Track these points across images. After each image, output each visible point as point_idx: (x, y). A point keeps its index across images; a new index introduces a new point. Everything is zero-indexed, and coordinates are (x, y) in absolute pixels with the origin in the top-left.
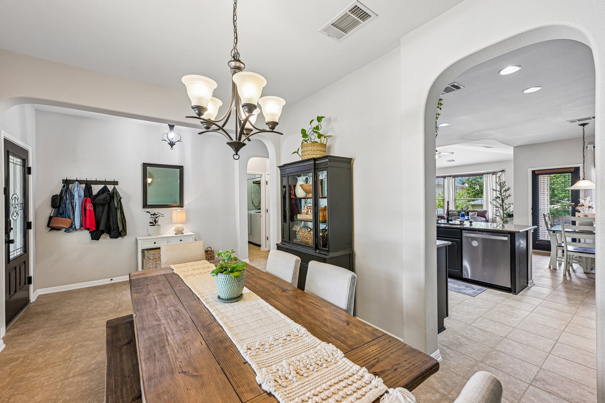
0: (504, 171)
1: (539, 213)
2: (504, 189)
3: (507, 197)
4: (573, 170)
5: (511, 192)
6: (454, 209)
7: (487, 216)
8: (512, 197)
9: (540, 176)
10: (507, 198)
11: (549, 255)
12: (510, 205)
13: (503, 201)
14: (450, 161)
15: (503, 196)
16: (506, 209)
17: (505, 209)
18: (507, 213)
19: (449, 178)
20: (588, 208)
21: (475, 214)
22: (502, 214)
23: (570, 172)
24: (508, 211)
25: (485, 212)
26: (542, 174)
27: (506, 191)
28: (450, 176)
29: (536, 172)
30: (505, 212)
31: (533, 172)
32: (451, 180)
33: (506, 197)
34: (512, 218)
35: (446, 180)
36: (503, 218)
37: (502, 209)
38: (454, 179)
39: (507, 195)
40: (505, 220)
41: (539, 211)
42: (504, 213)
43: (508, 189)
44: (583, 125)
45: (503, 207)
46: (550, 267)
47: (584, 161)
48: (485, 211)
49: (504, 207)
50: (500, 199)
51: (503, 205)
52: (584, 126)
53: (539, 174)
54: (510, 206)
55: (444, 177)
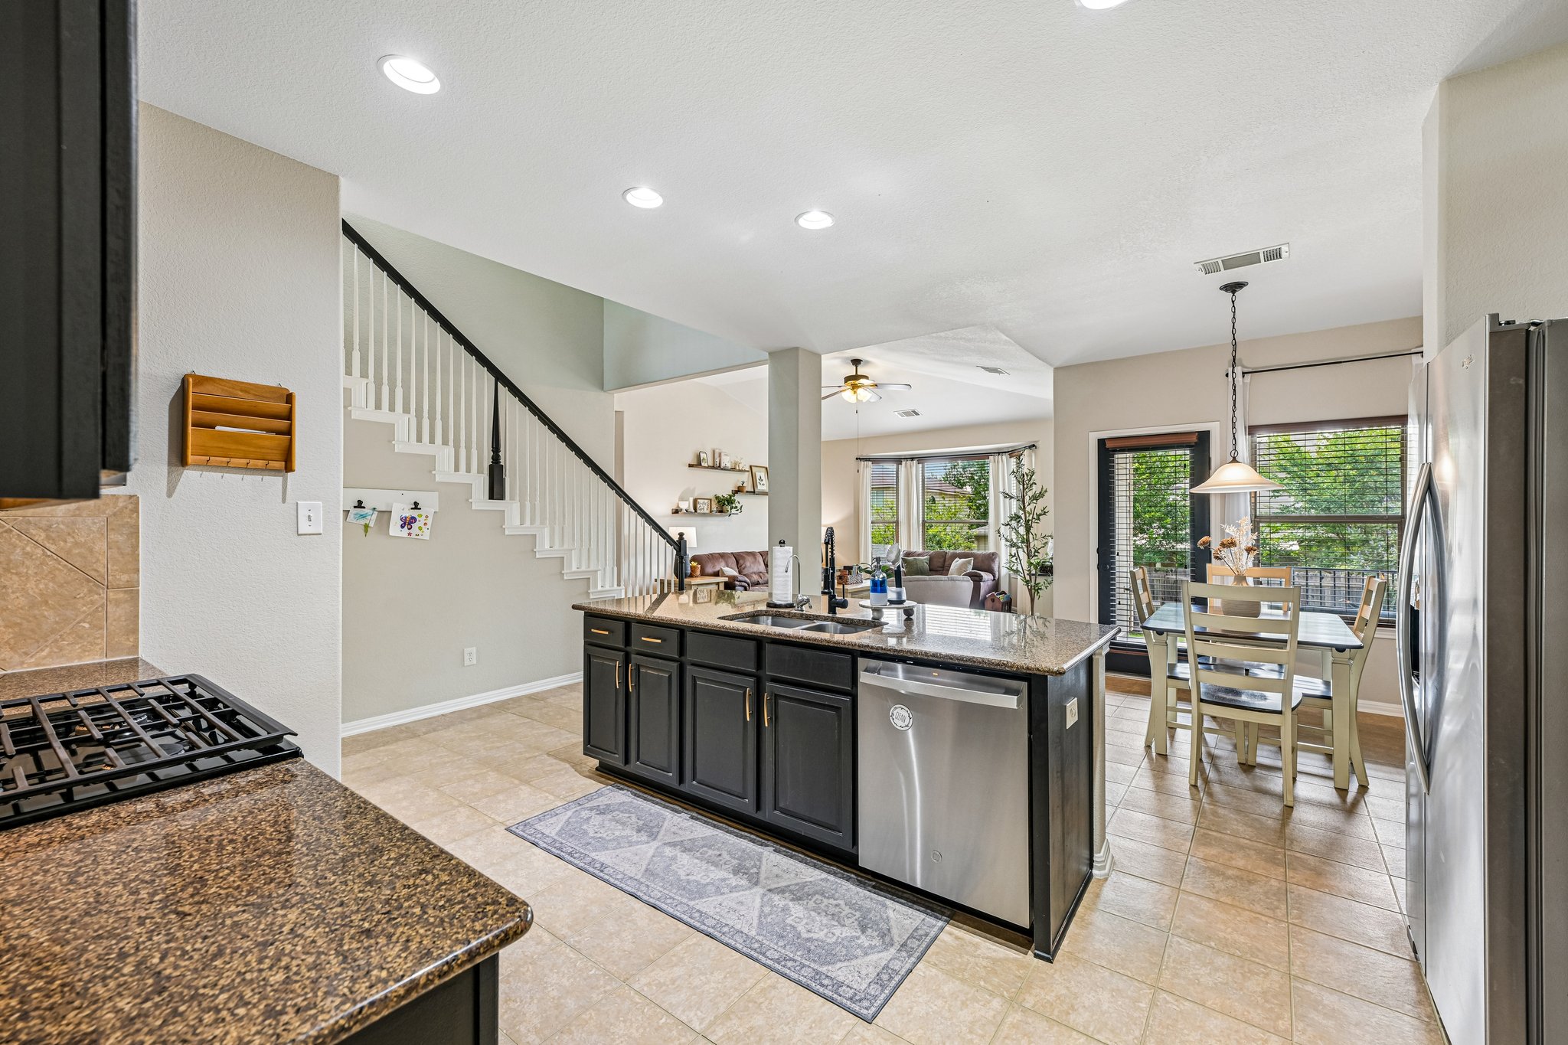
0: (1034, 446)
1: (1114, 563)
2: (1030, 494)
3: (1039, 516)
4: (1194, 439)
5: (1047, 501)
6: (921, 550)
7: (996, 568)
8: (1051, 516)
9: (1116, 456)
10: (1039, 519)
11: (1146, 691)
12: (1045, 541)
13: (1028, 529)
14: (907, 414)
15: (1030, 514)
16: (1036, 551)
17: (1033, 550)
18: (1038, 563)
19: (909, 462)
20: (1245, 553)
21: (969, 563)
22: (1026, 566)
23: (1187, 446)
24: (1040, 556)
25: (992, 557)
26: (1123, 450)
27: (1035, 498)
28: (912, 459)
29: (1109, 445)
30: (1032, 561)
31: (1102, 443)
32: (914, 469)
33: (1035, 516)
34: (1049, 579)
35: (902, 468)
36: (1028, 578)
37: (1026, 550)
38: (920, 465)
39: (1038, 511)
40: (1033, 584)
41: (1114, 558)
42: (1032, 564)
43: (1041, 495)
44: (1233, 288)
45: (1028, 547)
46: (1148, 747)
47: (1235, 401)
48: (993, 554)
49: (1032, 545)
50: (1022, 522)
51: (1028, 542)
52: (1234, 292)
53: (1115, 451)
54: (1046, 543)
55: (899, 460)
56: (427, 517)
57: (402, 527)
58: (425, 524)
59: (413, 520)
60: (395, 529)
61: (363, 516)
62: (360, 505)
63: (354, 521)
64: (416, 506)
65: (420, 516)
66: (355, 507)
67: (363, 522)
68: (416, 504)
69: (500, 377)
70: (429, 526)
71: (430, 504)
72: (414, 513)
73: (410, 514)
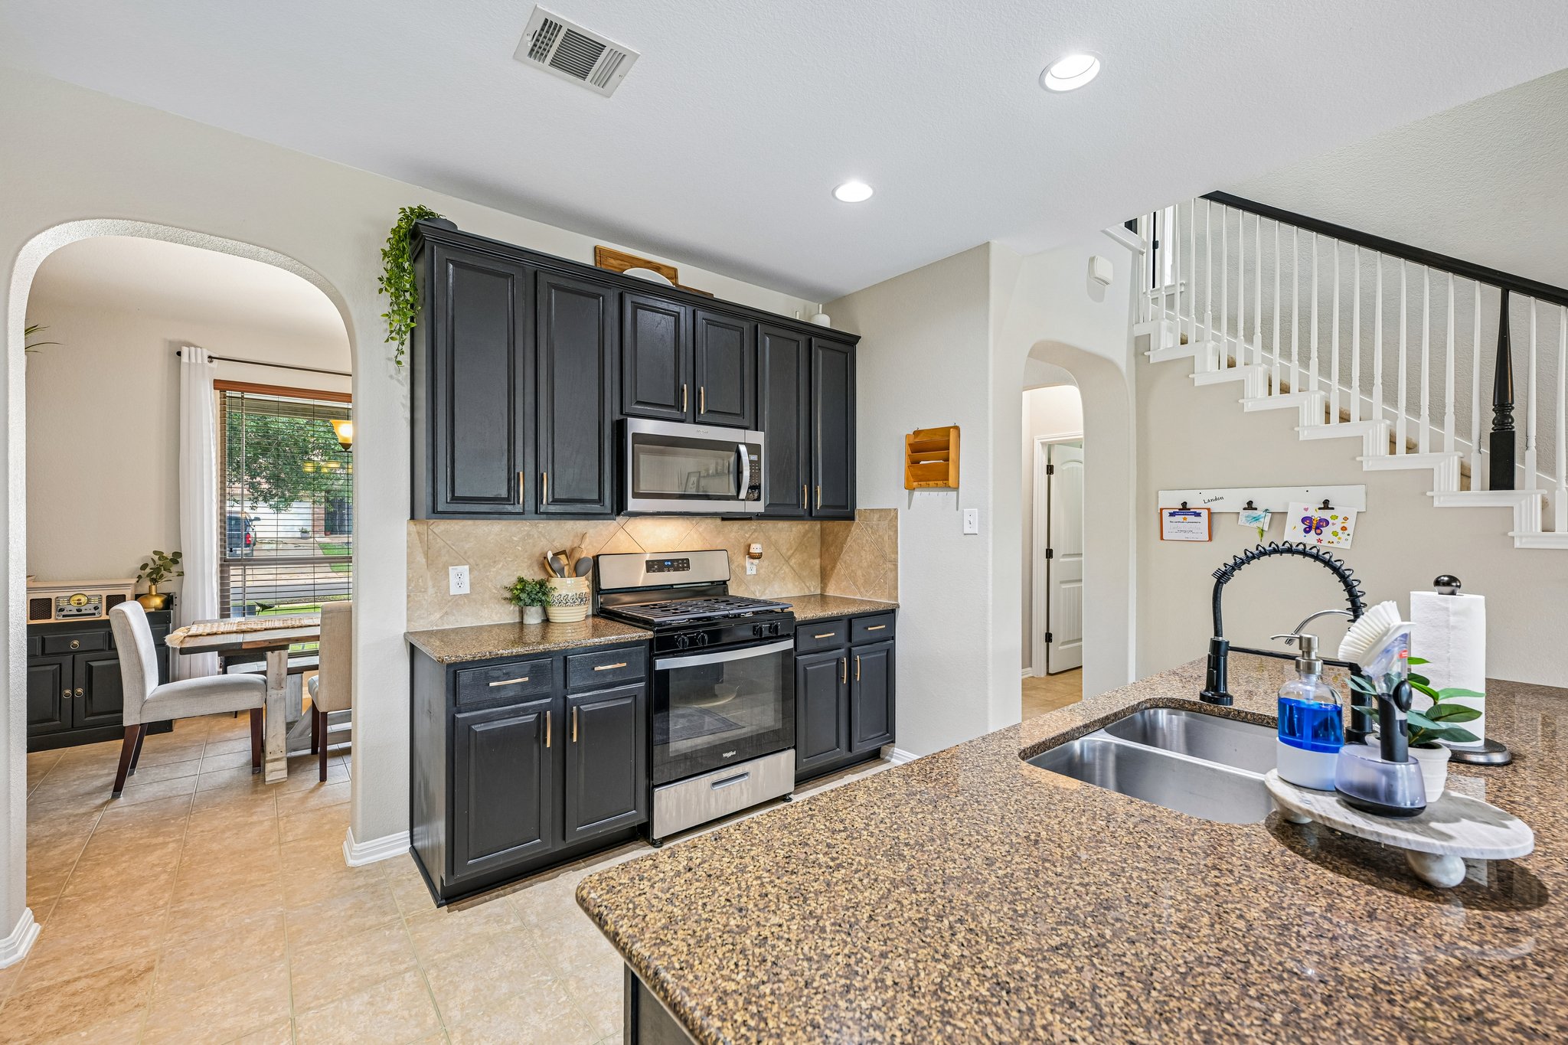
56: (1345, 519)
57: (1306, 531)
58: (1344, 529)
59: (1323, 522)
61: (1256, 519)
62: (1250, 506)
63: (1248, 524)
64: (1326, 505)
65: (1334, 517)
66: (1245, 509)
67: (1255, 525)
68: (1326, 502)
69: (1508, 283)
70: (1350, 531)
71: (1350, 502)
72: (1326, 514)
73: (1317, 515)
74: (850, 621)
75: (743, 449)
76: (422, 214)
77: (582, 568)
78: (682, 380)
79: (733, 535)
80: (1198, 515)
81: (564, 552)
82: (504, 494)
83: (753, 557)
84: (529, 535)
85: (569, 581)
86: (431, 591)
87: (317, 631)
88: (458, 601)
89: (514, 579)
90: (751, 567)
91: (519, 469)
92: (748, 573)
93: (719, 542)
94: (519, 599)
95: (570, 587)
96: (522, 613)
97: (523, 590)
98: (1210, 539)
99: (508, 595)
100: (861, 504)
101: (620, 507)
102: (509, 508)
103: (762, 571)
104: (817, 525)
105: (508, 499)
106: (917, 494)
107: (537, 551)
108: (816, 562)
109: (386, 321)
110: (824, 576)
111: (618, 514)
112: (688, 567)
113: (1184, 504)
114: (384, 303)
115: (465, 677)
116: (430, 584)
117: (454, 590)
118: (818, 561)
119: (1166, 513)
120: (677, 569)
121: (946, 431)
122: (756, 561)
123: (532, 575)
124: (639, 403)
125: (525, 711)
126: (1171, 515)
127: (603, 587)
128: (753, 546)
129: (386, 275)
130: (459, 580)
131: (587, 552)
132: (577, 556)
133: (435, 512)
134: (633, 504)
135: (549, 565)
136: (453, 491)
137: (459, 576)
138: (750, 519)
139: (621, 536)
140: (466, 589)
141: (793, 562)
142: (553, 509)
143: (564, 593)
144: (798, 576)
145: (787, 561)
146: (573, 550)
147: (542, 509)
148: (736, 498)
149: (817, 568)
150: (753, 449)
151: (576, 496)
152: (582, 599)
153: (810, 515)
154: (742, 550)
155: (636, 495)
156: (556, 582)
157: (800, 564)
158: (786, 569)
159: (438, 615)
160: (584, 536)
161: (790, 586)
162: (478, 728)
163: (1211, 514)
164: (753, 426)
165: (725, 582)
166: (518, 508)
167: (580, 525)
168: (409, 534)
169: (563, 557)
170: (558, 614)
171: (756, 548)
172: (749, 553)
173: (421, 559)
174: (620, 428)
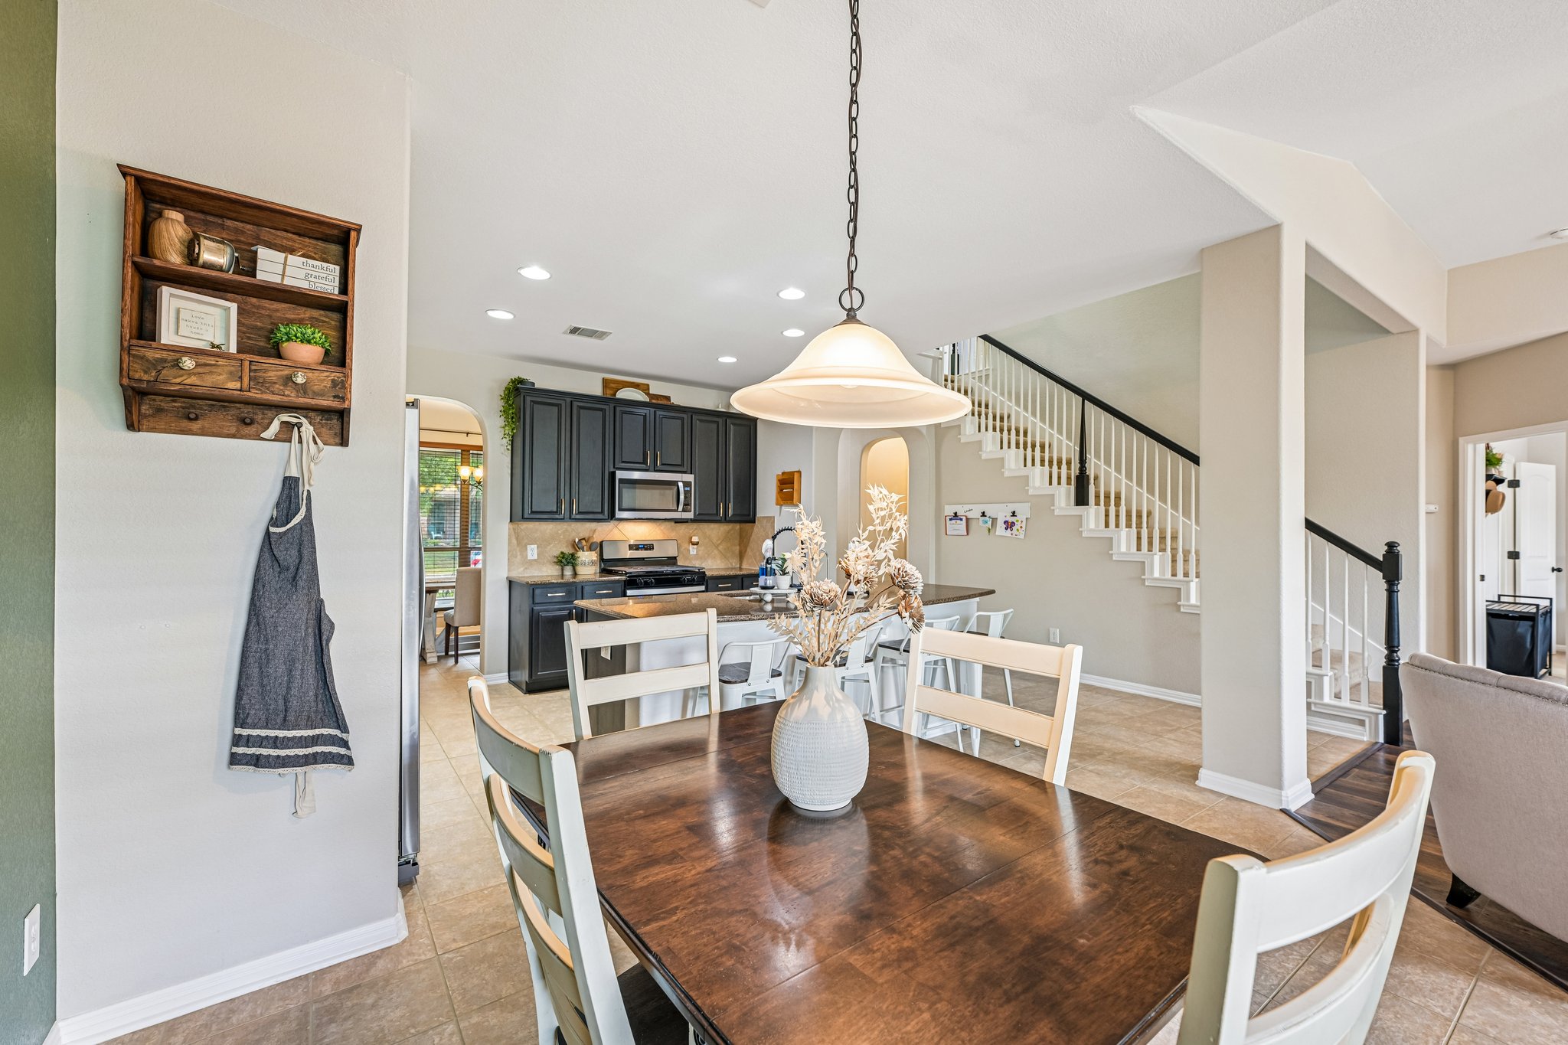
56: (1022, 522)
57: (1006, 529)
58: (1020, 527)
59: (1013, 524)
60: (1000, 529)
61: (987, 522)
62: (983, 514)
63: (983, 525)
64: (1014, 514)
65: (1017, 521)
66: (981, 516)
67: (986, 525)
68: (1014, 512)
69: (1086, 397)
70: (1024, 529)
71: (1024, 511)
72: (1013, 519)
73: (1011, 519)
74: (742, 579)
75: (680, 484)
76: (521, 381)
77: (593, 548)
78: (647, 448)
79: (681, 531)
80: (961, 520)
81: (584, 539)
82: (555, 510)
83: (693, 544)
84: (567, 530)
85: (586, 553)
86: (519, 557)
87: (454, 584)
88: (531, 563)
89: (559, 552)
90: (693, 550)
91: (562, 497)
92: (691, 553)
93: (673, 535)
94: (561, 562)
95: (587, 557)
96: (562, 570)
97: (563, 558)
98: (968, 534)
99: (556, 560)
100: (759, 515)
101: (612, 516)
102: (557, 516)
103: (700, 553)
104: (737, 526)
105: (557, 512)
106: (783, 507)
107: (571, 538)
108: (737, 549)
109: (500, 432)
110: (741, 556)
111: (612, 519)
112: (653, 548)
113: (956, 513)
114: (501, 421)
115: (537, 592)
116: (519, 554)
117: (530, 557)
118: (738, 547)
119: (948, 518)
120: (646, 549)
121: (792, 473)
122: (695, 546)
123: (568, 550)
124: (623, 462)
125: (564, 609)
126: (951, 519)
127: (604, 558)
128: (693, 538)
129: (503, 409)
130: (532, 552)
131: (597, 539)
132: (591, 541)
133: (524, 519)
134: (619, 514)
135: (577, 546)
136: (532, 509)
137: (532, 550)
138: (687, 522)
139: (616, 531)
140: (535, 557)
141: (721, 547)
142: (578, 517)
143: (584, 559)
144: (724, 556)
145: (717, 547)
146: (589, 538)
147: (573, 517)
148: (677, 511)
149: (737, 551)
150: (687, 484)
151: (590, 510)
152: (593, 563)
153: (726, 520)
154: (687, 540)
155: (620, 510)
156: (580, 554)
157: (725, 549)
158: (716, 552)
159: (522, 569)
160: (595, 530)
161: (719, 562)
162: (543, 614)
163: (967, 519)
164: (689, 470)
165: (675, 558)
166: (562, 516)
167: (593, 525)
168: (509, 529)
169: (583, 541)
170: (581, 570)
171: (695, 539)
172: (691, 542)
173: (514, 541)
174: (613, 475)
